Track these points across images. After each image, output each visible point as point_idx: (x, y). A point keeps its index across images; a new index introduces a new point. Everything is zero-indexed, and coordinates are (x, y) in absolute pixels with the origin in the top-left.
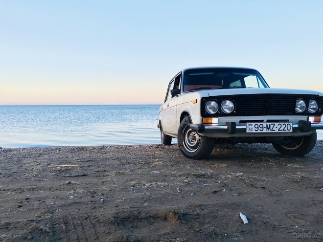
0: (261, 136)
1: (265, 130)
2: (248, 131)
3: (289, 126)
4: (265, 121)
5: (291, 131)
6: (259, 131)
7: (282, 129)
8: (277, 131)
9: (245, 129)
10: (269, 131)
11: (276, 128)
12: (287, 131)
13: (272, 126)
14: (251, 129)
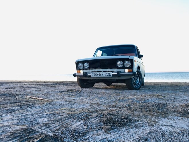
0: (97, 78)
1: (99, 76)
2: (92, 76)
3: (110, 74)
4: (102, 71)
5: (111, 76)
6: (96, 76)
7: (106, 75)
8: (104, 76)
9: (91, 75)
10: (100, 76)
11: (104, 75)
12: (109, 76)
13: (102, 74)
14: (93, 75)
